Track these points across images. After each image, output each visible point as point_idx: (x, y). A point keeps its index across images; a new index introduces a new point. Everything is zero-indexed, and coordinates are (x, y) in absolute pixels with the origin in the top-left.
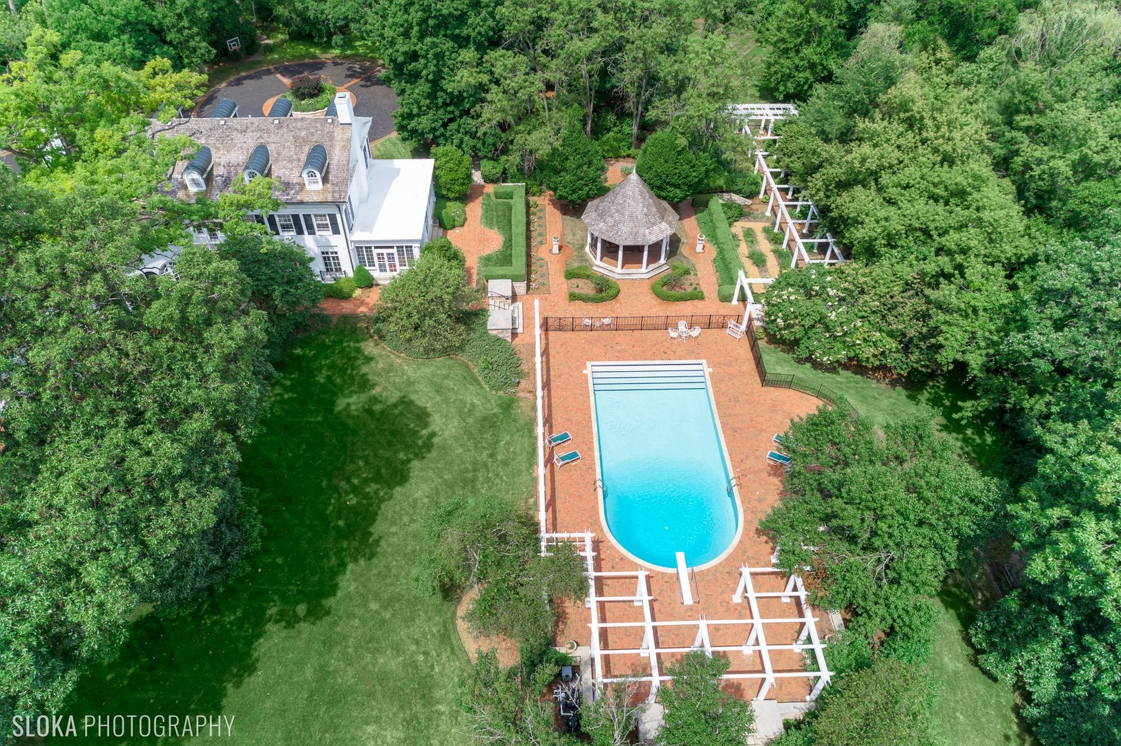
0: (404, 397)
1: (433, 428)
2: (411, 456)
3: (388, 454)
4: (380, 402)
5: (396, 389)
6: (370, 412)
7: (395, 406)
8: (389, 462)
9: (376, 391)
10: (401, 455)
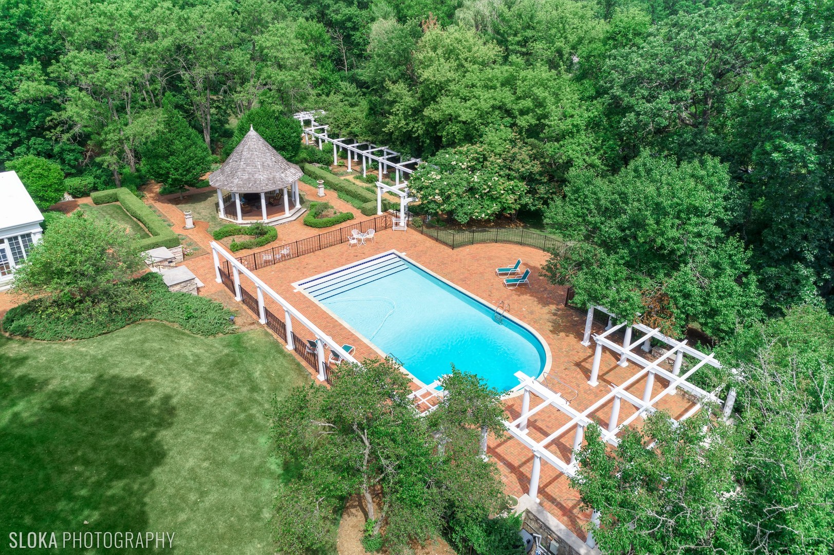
0: (101, 376)
1: (161, 392)
2: (153, 429)
3: (115, 440)
4: (67, 394)
5: (83, 372)
6: (56, 409)
7: (93, 389)
8: (123, 449)
9: (53, 385)
10: (137, 434)
